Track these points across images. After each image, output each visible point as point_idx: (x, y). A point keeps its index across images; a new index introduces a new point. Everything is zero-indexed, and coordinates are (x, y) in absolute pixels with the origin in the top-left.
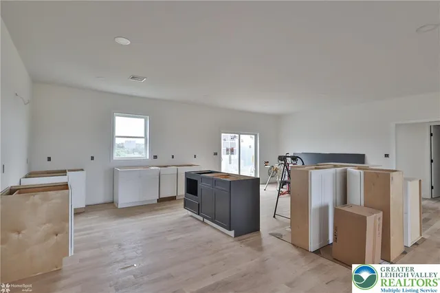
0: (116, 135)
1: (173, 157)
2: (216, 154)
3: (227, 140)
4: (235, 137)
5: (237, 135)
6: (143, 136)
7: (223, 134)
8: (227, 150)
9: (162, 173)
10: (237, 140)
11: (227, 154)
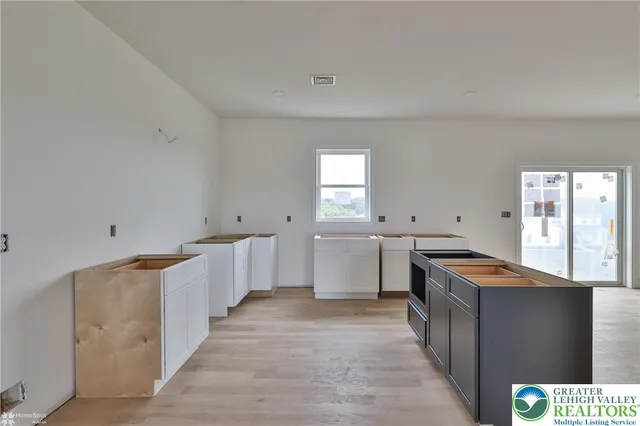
0: (322, 183)
1: (413, 219)
2: (507, 215)
3: (534, 185)
4: (558, 178)
5: (564, 174)
6: (363, 183)
7: (523, 174)
8: (537, 206)
9: (384, 248)
10: (563, 186)
11: (537, 214)
